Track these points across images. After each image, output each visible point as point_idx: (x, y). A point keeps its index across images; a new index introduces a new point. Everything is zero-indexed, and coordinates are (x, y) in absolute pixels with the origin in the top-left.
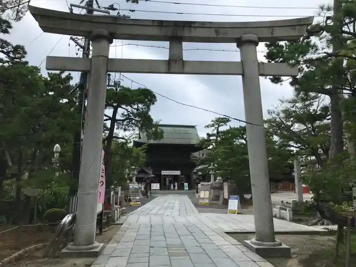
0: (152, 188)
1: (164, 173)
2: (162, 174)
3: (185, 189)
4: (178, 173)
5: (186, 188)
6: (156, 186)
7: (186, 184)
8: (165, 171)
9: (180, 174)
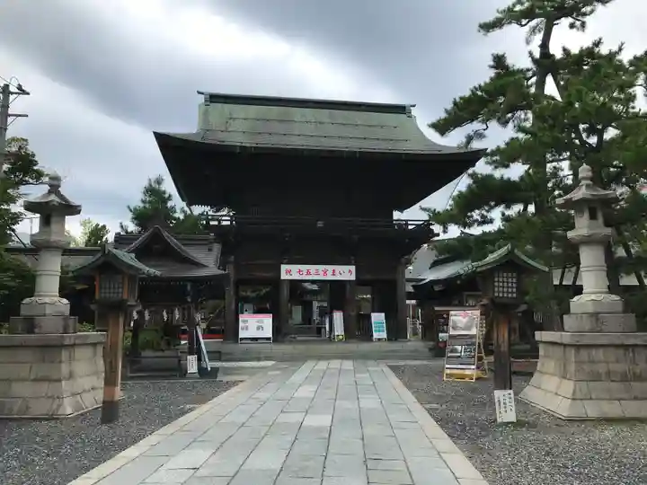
0: (242, 334)
1: (291, 272)
2: (284, 276)
3: (376, 335)
4: (346, 273)
5: (380, 332)
6: (256, 325)
7: (378, 318)
8: (295, 268)
9: (353, 278)
